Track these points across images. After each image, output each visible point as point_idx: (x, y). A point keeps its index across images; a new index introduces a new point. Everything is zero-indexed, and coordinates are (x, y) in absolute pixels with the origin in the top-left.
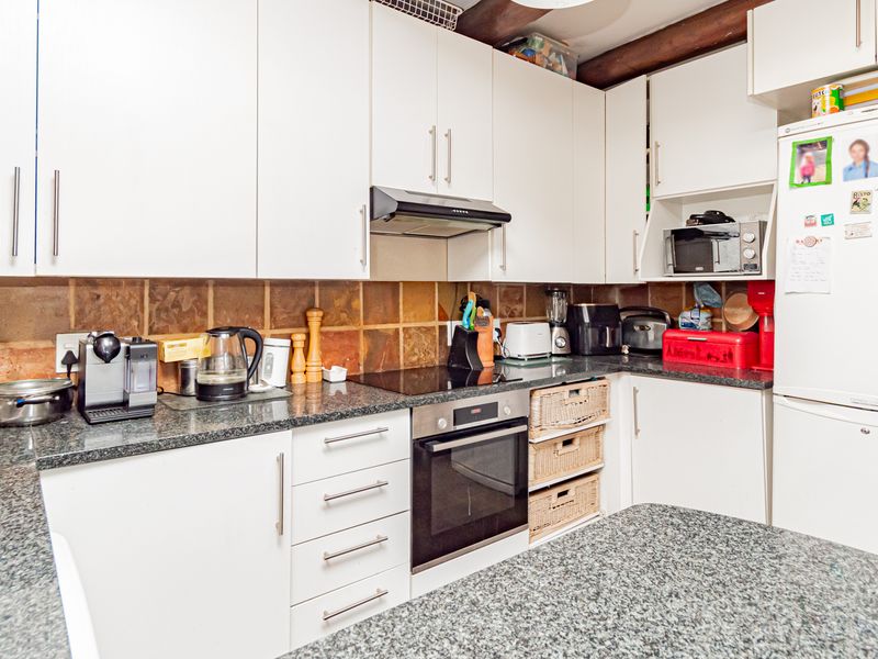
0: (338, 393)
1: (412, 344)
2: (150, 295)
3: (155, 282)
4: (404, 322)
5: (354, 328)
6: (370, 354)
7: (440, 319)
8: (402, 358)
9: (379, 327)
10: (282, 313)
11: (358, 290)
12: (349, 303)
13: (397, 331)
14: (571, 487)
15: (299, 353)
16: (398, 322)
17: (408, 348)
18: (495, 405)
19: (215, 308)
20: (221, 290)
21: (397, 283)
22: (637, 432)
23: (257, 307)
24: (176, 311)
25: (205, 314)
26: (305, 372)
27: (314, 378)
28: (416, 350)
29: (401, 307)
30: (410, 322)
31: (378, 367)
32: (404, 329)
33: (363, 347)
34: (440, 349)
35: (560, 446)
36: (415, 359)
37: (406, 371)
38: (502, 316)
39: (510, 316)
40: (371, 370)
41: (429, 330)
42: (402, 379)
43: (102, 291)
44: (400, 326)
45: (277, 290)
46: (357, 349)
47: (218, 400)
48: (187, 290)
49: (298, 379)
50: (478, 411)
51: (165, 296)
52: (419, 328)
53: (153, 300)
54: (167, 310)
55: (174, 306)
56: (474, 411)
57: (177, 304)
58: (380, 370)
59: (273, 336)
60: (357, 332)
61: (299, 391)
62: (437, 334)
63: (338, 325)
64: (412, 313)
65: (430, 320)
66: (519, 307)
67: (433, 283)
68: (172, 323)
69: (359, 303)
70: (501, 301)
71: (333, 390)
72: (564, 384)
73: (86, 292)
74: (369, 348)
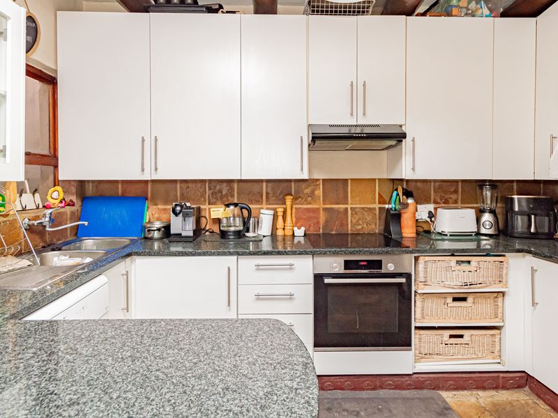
0: (299, 242)
1: (357, 218)
2: (209, 187)
3: (211, 181)
4: (352, 204)
5: (316, 206)
6: (327, 222)
7: (380, 203)
8: (349, 227)
9: (333, 206)
10: (273, 196)
11: (319, 184)
12: (313, 192)
13: (346, 209)
14: (466, 333)
15: (280, 219)
16: (347, 204)
17: (354, 221)
18: (380, 262)
19: (238, 193)
20: (241, 184)
21: (347, 180)
22: (534, 304)
23: (259, 193)
24: (220, 194)
25: (233, 196)
26: (284, 229)
27: (289, 233)
28: (360, 222)
29: (349, 194)
30: (356, 204)
31: (332, 230)
32: (351, 208)
33: (322, 218)
34: (380, 222)
35: (450, 300)
36: (360, 227)
37: (352, 234)
38: (435, 202)
39: (444, 203)
40: (327, 231)
41: (370, 209)
42: (349, 239)
43: (190, 185)
44: (349, 206)
45: (270, 185)
46: (318, 218)
47: (229, 239)
48: (225, 184)
49: (280, 233)
50: (365, 263)
51: (215, 188)
52: (363, 208)
53: (210, 189)
54: (216, 193)
55: (219, 192)
56: (362, 263)
57: (220, 191)
58: (334, 232)
59: (267, 209)
60: (318, 209)
61: (280, 239)
62: (378, 212)
63: (306, 204)
64: (357, 199)
65: (371, 203)
66: (454, 196)
67: (375, 180)
68: (218, 200)
69: (320, 192)
70: (435, 192)
71: (296, 240)
72: (453, 255)
73: (184, 186)
74: (326, 219)
